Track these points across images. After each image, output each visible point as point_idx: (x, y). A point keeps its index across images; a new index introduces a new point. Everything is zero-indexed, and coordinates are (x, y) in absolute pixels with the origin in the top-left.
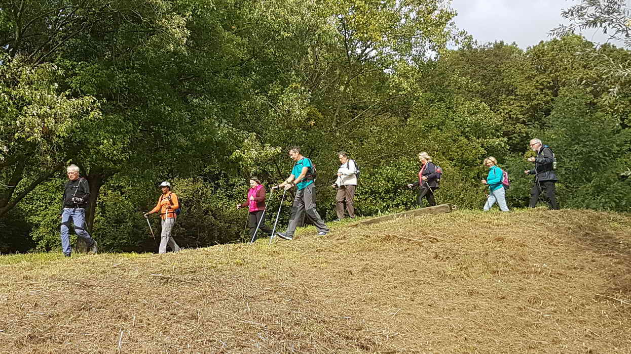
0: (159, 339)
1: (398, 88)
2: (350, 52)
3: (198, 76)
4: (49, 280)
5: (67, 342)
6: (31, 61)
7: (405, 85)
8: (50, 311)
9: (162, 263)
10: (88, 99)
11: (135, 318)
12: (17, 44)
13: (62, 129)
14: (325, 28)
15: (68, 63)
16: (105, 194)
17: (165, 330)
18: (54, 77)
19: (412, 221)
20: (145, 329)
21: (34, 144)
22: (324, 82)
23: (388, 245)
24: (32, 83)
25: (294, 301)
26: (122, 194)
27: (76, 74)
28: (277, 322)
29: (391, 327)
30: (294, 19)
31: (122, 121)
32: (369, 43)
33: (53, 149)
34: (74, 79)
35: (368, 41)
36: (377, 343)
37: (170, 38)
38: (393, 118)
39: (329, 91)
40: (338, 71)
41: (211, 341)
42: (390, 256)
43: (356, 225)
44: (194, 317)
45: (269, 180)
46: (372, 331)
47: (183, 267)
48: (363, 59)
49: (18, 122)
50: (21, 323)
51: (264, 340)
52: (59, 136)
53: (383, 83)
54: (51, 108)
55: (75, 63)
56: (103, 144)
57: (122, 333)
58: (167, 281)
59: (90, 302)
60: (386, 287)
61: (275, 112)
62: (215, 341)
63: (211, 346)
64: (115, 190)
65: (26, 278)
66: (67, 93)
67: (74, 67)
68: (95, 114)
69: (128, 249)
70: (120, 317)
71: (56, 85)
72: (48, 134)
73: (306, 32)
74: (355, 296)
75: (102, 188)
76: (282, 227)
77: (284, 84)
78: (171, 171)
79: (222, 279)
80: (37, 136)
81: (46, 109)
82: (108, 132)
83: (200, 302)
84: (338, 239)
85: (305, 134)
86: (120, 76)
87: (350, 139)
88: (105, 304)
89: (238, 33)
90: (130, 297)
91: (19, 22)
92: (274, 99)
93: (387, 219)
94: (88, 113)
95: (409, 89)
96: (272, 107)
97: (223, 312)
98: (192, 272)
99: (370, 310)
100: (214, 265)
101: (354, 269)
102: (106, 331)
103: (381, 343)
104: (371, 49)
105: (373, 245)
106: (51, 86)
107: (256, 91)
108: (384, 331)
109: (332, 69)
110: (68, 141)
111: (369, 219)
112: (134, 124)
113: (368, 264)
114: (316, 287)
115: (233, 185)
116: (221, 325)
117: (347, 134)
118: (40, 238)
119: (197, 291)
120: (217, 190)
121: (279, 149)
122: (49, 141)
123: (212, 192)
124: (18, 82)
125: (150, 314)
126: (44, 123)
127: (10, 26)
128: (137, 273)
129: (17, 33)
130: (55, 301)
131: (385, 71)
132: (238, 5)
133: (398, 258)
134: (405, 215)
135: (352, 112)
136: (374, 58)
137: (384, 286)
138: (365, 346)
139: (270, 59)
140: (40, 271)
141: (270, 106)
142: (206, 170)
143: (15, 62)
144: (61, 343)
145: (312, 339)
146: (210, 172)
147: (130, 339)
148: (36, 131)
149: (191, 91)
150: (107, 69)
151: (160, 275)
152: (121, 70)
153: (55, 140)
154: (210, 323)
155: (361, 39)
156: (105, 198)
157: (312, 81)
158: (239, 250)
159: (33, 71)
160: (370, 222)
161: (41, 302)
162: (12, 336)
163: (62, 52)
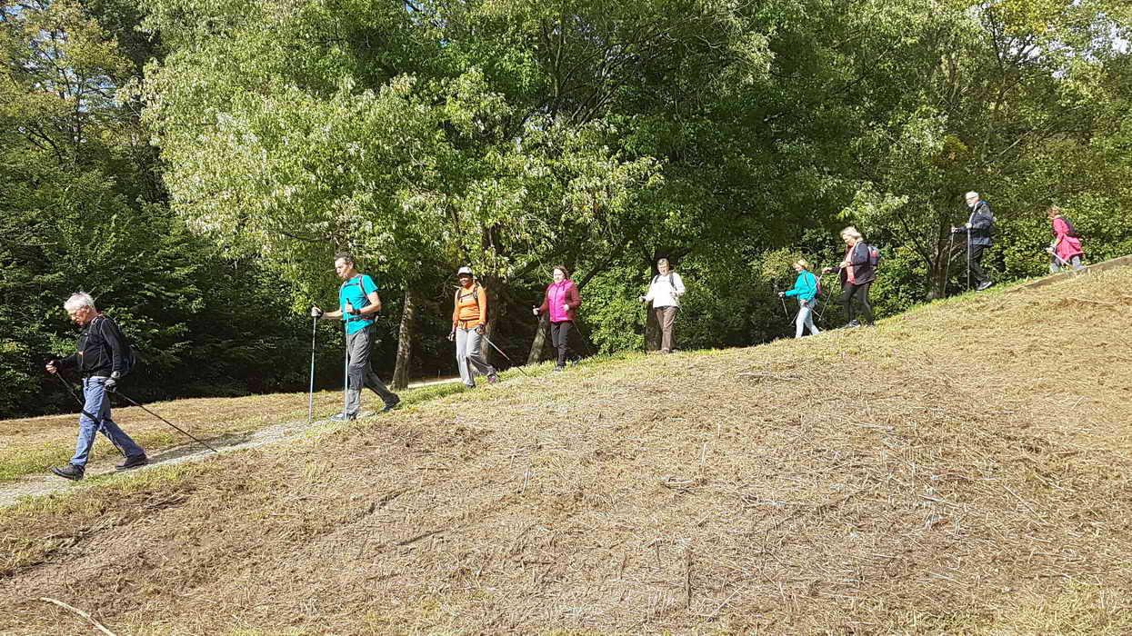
0: (752, 451)
1: (1075, 96)
2: (1001, 54)
3: (788, 114)
4: (614, 387)
5: (639, 458)
6: (575, 122)
7: (1084, 91)
8: (619, 423)
9: (750, 359)
10: (646, 161)
11: (719, 426)
12: (558, 102)
13: (617, 204)
14: (964, 24)
15: (619, 118)
17: (759, 440)
18: (605, 138)
19: (1099, 277)
20: (733, 439)
21: (585, 228)
22: (968, 101)
23: (1064, 313)
24: (578, 150)
25: (932, 396)
26: (697, 279)
27: (631, 132)
28: (909, 423)
29: (1071, 421)
30: (919, 19)
31: (691, 187)
32: (1028, 38)
33: (608, 229)
34: (629, 137)
35: (1028, 35)
36: (1050, 442)
37: (745, 66)
38: (1069, 140)
39: (974, 111)
40: (986, 83)
41: (820, 451)
42: (1069, 326)
43: (1018, 290)
44: (795, 423)
45: (893, 242)
46: (1044, 426)
47: (778, 361)
48: (1020, 61)
49: (564, 201)
50: (585, 439)
51: (891, 447)
52: (614, 213)
53: (1052, 92)
54: (602, 178)
55: (629, 117)
56: (668, 217)
57: (705, 446)
58: (758, 380)
59: (664, 410)
60: (1063, 368)
61: (899, 148)
62: (825, 450)
63: (820, 457)
64: (688, 276)
65: (587, 386)
66: (617, 155)
67: (627, 122)
68: (653, 180)
69: (708, 346)
70: (701, 427)
71: (606, 148)
72: (600, 213)
73: (936, 35)
74: (1018, 384)
76: (914, 303)
77: (909, 107)
78: (758, 244)
79: (830, 374)
80: (587, 216)
81: (596, 181)
82: (673, 201)
83: (803, 404)
84: (993, 311)
85: (943, 174)
86: (687, 129)
87: (1007, 174)
88: (681, 412)
89: (843, 48)
90: (713, 402)
91: (557, 73)
92: (896, 131)
93: (1063, 277)
94: (646, 178)
95: (1090, 96)
96: (893, 142)
97: (834, 414)
98: (790, 368)
99: (1040, 402)
100: (819, 357)
101: (1016, 349)
102: (686, 443)
103: (1056, 443)
104: (1032, 46)
105: (1044, 314)
106: (600, 151)
107: (871, 124)
108: (1061, 427)
109: (977, 80)
110: (625, 218)
111: (1037, 280)
112: (705, 187)
113: (1036, 340)
114: (963, 375)
116: (832, 430)
117: (1002, 168)
118: (602, 341)
119: (799, 391)
120: (821, 262)
121: (905, 199)
122: (603, 221)
123: (815, 265)
124: (562, 150)
125: (738, 422)
126: (595, 198)
127: (548, 81)
128: (719, 373)
129: (556, 88)
130: (622, 411)
131: (1053, 75)
132: (841, 9)
133: (1079, 330)
134: (1089, 270)
135: (1009, 138)
136: (1036, 58)
137: (1059, 368)
138: (1034, 447)
139: (888, 76)
140: (602, 377)
141: (890, 140)
142: (805, 238)
143: (558, 125)
144: (633, 459)
145: (958, 442)
146: (811, 240)
147: (715, 452)
148: (586, 209)
149: (783, 135)
151: (749, 373)
152: (687, 118)
153: (609, 218)
154: (818, 429)
155: (1017, 34)
157: (948, 101)
158: (852, 335)
159: (578, 134)
160: (1039, 285)
161: (606, 412)
162: (577, 454)
163: (611, 106)
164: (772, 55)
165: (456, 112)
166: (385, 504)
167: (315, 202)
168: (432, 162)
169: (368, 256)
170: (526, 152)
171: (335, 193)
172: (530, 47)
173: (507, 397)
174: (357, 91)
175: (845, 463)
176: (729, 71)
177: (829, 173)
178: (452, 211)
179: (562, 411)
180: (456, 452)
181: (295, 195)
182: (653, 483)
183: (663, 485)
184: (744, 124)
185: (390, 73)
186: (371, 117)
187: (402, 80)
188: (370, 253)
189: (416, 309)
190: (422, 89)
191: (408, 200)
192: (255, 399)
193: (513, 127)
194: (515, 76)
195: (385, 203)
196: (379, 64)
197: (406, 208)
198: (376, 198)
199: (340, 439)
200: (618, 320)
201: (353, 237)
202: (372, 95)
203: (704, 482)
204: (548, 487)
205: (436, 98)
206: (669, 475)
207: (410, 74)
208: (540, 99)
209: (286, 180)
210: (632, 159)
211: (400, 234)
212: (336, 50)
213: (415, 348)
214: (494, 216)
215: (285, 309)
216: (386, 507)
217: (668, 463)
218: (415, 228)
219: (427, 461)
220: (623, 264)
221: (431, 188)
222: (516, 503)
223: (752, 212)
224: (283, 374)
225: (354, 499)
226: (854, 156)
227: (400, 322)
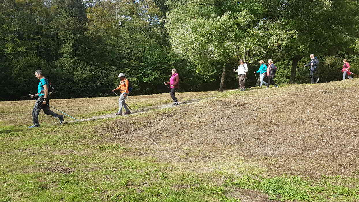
0: (323, 112)
4: (282, 93)
5: (289, 113)
6: (273, 22)
8: (283, 103)
9: (323, 86)
11: (313, 105)
13: (284, 43)
17: (325, 109)
18: (281, 25)
20: (317, 109)
21: (275, 50)
24: (274, 29)
31: (306, 38)
33: (281, 50)
34: (288, 25)
41: (343, 113)
44: (336, 105)
47: (332, 87)
50: (273, 107)
52: (283, 46)
54: (280, 36)
55: (288, 20)
56: (299, 47)
57: (309, 110)
58: (325, 92)
59: (297, 100)
65: (274, 92)
66: (285, 30)
68: (296, 36)
70: (308, 105)
71: (282, 28)
72: (279, 46)
80: (275, 46)
81: (278, 37)
82: (301, 42)
83: (339, 100)
88: (302, 101)
90: (311, 98)
91: (269, 9)
94: (293, 36)
97: (348, 103)
98: (335, 89)
100: (344, 87)
102: (303, 109)
106: (280, 29)
110: (286, 47)
115: (351, 58)
119: (338, 96)
125: (319, 104)
126: (278, 41)
127: (266, 11)
128: (314, 90)
129: (268, 13)
130: (284, 100)
142: (339, 53)
144: (287, 113)
146: (341, 54)
147: (312, 112)
149: (334, 24)
151: (323, 90)
152: (305, 20)
153: (281, 47)
158: (355, 81)
161: (280, 100)
162: (271, 110)
164: (332, 2)
165: (241, 20)
166: (219, 120)
167: (203, 45)
168: (233, 34)
171: (208, 43)
173: (251, 95)
174: (216, 17)
175: (351, 117)
177: (348, 35)
178: (237, 46)
179: (267, 99)
180: (238, 108)
181: (200, 44)
182: (293, 120)
183: (296, 120)
185: (224, 12)
186: (219, 23)
187: (227, 13)
188: (216, 57)
190: (232, 15)
191: (226, 44)
193: (255, 23)
195: (221, 44)
196: (222, 10)
197: (225, 46)
198: (219, 44)
201: (212, 54)
202: (219, 18)
203: (308, 120)
204: (262, 119)
205: (235, 17)
206: (298, 118)
207: (229, 12)
209: (197, 40)
210: (289, 31)
211: (224, 53)
212: (211, 7)
214: (249, 47)
215: (194, 72)
216: (219, 121)
217: (298, 115)
218: (227, 51)
219: (230, 110)
220: (284, 60)
221: (232, 41)
222: (253, 122)
225: (211, 118)
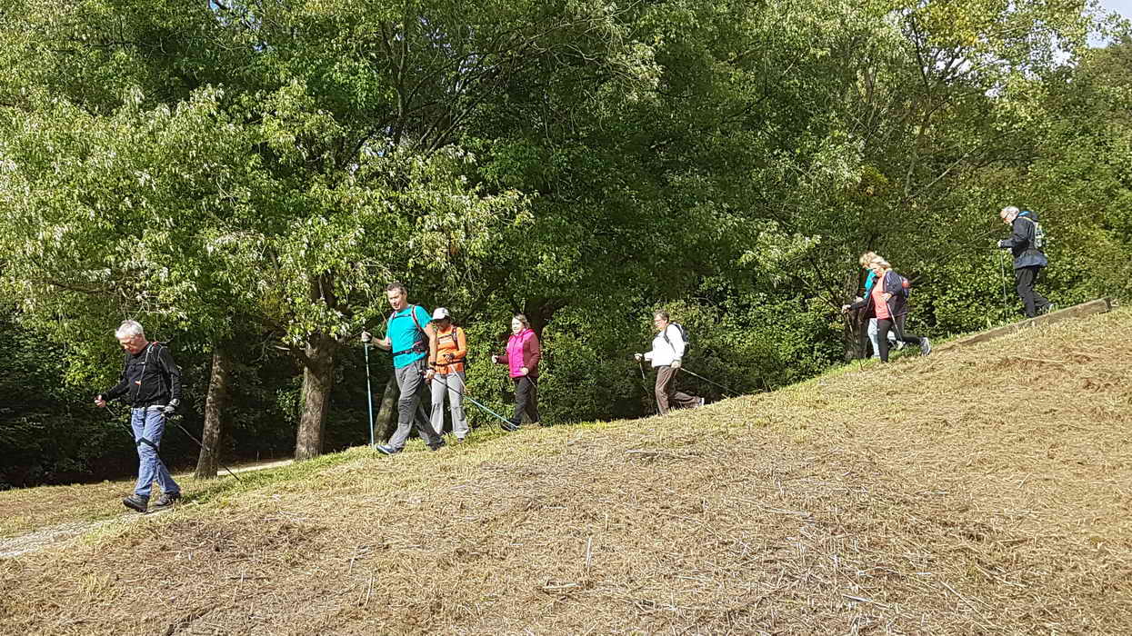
0: (647, 545)
1: (1011, 117)
2: (926, 69)
3: (679, 140)
4: (478, 470)
5: (511, 558)
6: (424, 146)
7: (1022, 112)
8: (484, 515)
9: (642, 433)
10: (512, 195)
11: (607, 516)
12: (402, 123)
13: (477, 246)
14: (882, 32)
15: (477, 142)
16: (551, 338)
17: (654, 532)
18: (460, 167)
19: (1045, 331)
20: (623, 531)
21: (439, 275)
22: (888, 124)
23: (1006, 375)
24: (428, 180)
25: (854, 475)
26: (577, 336)
27: (491, 159)
28: (829, 508)
29: (1017, 502)
30: (831, 26)
31: (567, 224)
32: (957, 50)
33: (467, 277)
34: (490, 167)
35: (956, 47)
36: (994, 529)
37: (628, 82)
38: (1008, 170)
39: (896, 136)
40: (908, 103)
41: (726, 544)
42: (1012, 389)
43: (951, 348)
44: (697, 510)
45: (804, 292)
46: (986, 510)
47: (675, 436)
48: (949, 77)
49: (411, 242)
50: (443, 534)
51: (810, 537)
52: (474, 257)
53: (986, 113)
54: (458, 215)
55: (489, 141)
56: (541, 261)
57: (590, 539)
58: (651, 458)
59: (540, 498)
60: (1006, 440)
61: (809, 181)
62: (732, 543)
63: (727, 551)
64: (566, 332)
65: (444, 469)
66: (477, 188)
67: (487, 147)
68: (525, 216)
69: (591, 418)
70: (585, 517)
71: (464, 178)
72: (456, 256)
73: (851, 44)
74: (954, 459)
75: (545, 329)
76: (831, 364)
77: (820, 132)
78: (648, 294)
79: (736, 450)
80: (441, 261)
81: (451, 217)
82: (546, 242)
83: (706, 487)
84: (922, 373)
85: (861, 211)
86: (559, 156)
87: (936, 210)
88: (561, 500)
89: (741, 62)
90: (598, 486)
91: (400, 87)
92: (804, 161)
93: (1002, 333)
94: (513, 216)
95: (1029, 119)
96: (801, 174)
97: (742, 498)
98: (689, 443)
99: (980, 479)
100: (723, 430)
101: (951, 418)
102: (566, 537)
103: (1001, 529)
104: (962, 59)
105: (981, 376)
106: (457, 181)
107: (775, 153)
108: (1005, 510)
109: (899, 100)
110: (488, 263)
111: (973, 335)
112: (583, 224)
113: (973, 407)
114: (890, 450)
115: (749, 306)
116: (740, 518)
117: (929, 203)
119: (700, 471)
120: (722, 316)
121: (817, 239)
122: (460, 266)
123: (716, 319)
124: (409, 181)
125: (629, 510)
126: (450, 239)
127: (389, 96)
128: (605, 451)
129: (399, 106)
130: (489, 500)
131: (987, 94)
132: (737, 15)
133: (1023, 394)
134: (1033, 323)
135: (937, 167)
136: (967, 73)
137: (1002, 439)
138: (975, 534)
139: (794, 96)
140: (463, 457)
141: (798, 171)
142: (704, 287)
143: (401, 151)
144: (503, 559)
145: (887, 529)
146: (711, 290)
147: (603, 548)
148: (439, 253)
149: (673, 166)
150: (538, 145)
151: (642, 450)
152: (559, 143)
153: (468, 262)
154: (723, 517)
155: (942, 46)
156: (553, 345)
157: (865, 123)
158: (761, 403)
159: (428, 161)
160: (975, 341)
161: (469, 501)
162: (433, 553)
163: (468, 127)
164: (659, 69)
165: (275, 134)
166: (187, 626)
167: (93, 243)
168: (246, 193)
169: (163, 312)
170: (362, 183)
171: (120, 232)
172: (366, 55)
173: (345, 484)
174: (147, 105)
175: (756, 558)
176: (608, 88)
177: (729, 211)
178: (271, 253)
179: (414, 500)
180: (281, 555)
181: (68, 236)
182: (528, 589)
183: (540, 589)
184: (626, 150)
185: (191, 83)
186: (166, 137)
187: (205, 94)
189: (228, 376)
190: (231, 103)
191: (214, 241)
192: (15, 493)
193: (346, 152)
194: (348, 89)
195: (186, 244)
196: (177, 72)
197: (210, 249)
198: (174, 238)
199: (128, 544)
200: (482, 387)
202: (166, 110)
203: (589, 585)
204: (398, 597)
205: (249, 116)
206: (547, 578)
207: (215, 86)
208: (382, 118)
209: (55, 218)
210: (495, 192)
211: (205, 283)
212: (122, 54)
213: (226, 426)
214: (324, 261)
215: (56, 378)
217: (545, 562)
218: (223, 275)
219: (243, 569)
221: (245, 226)
222: (356, 618)
223: (640, 257)
224: (53, 461)
225: (147, 620)
226: (757, 190)
227: (206, 394)
